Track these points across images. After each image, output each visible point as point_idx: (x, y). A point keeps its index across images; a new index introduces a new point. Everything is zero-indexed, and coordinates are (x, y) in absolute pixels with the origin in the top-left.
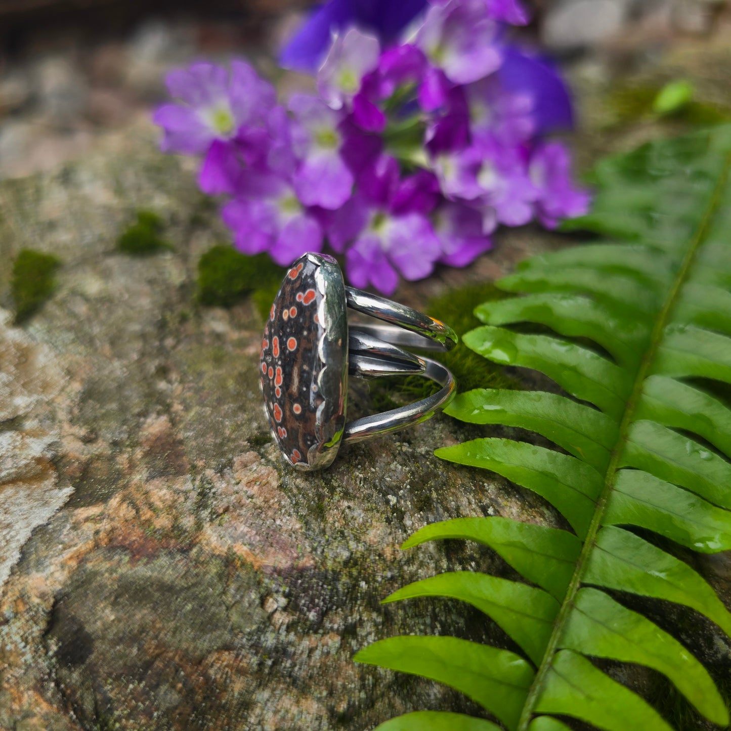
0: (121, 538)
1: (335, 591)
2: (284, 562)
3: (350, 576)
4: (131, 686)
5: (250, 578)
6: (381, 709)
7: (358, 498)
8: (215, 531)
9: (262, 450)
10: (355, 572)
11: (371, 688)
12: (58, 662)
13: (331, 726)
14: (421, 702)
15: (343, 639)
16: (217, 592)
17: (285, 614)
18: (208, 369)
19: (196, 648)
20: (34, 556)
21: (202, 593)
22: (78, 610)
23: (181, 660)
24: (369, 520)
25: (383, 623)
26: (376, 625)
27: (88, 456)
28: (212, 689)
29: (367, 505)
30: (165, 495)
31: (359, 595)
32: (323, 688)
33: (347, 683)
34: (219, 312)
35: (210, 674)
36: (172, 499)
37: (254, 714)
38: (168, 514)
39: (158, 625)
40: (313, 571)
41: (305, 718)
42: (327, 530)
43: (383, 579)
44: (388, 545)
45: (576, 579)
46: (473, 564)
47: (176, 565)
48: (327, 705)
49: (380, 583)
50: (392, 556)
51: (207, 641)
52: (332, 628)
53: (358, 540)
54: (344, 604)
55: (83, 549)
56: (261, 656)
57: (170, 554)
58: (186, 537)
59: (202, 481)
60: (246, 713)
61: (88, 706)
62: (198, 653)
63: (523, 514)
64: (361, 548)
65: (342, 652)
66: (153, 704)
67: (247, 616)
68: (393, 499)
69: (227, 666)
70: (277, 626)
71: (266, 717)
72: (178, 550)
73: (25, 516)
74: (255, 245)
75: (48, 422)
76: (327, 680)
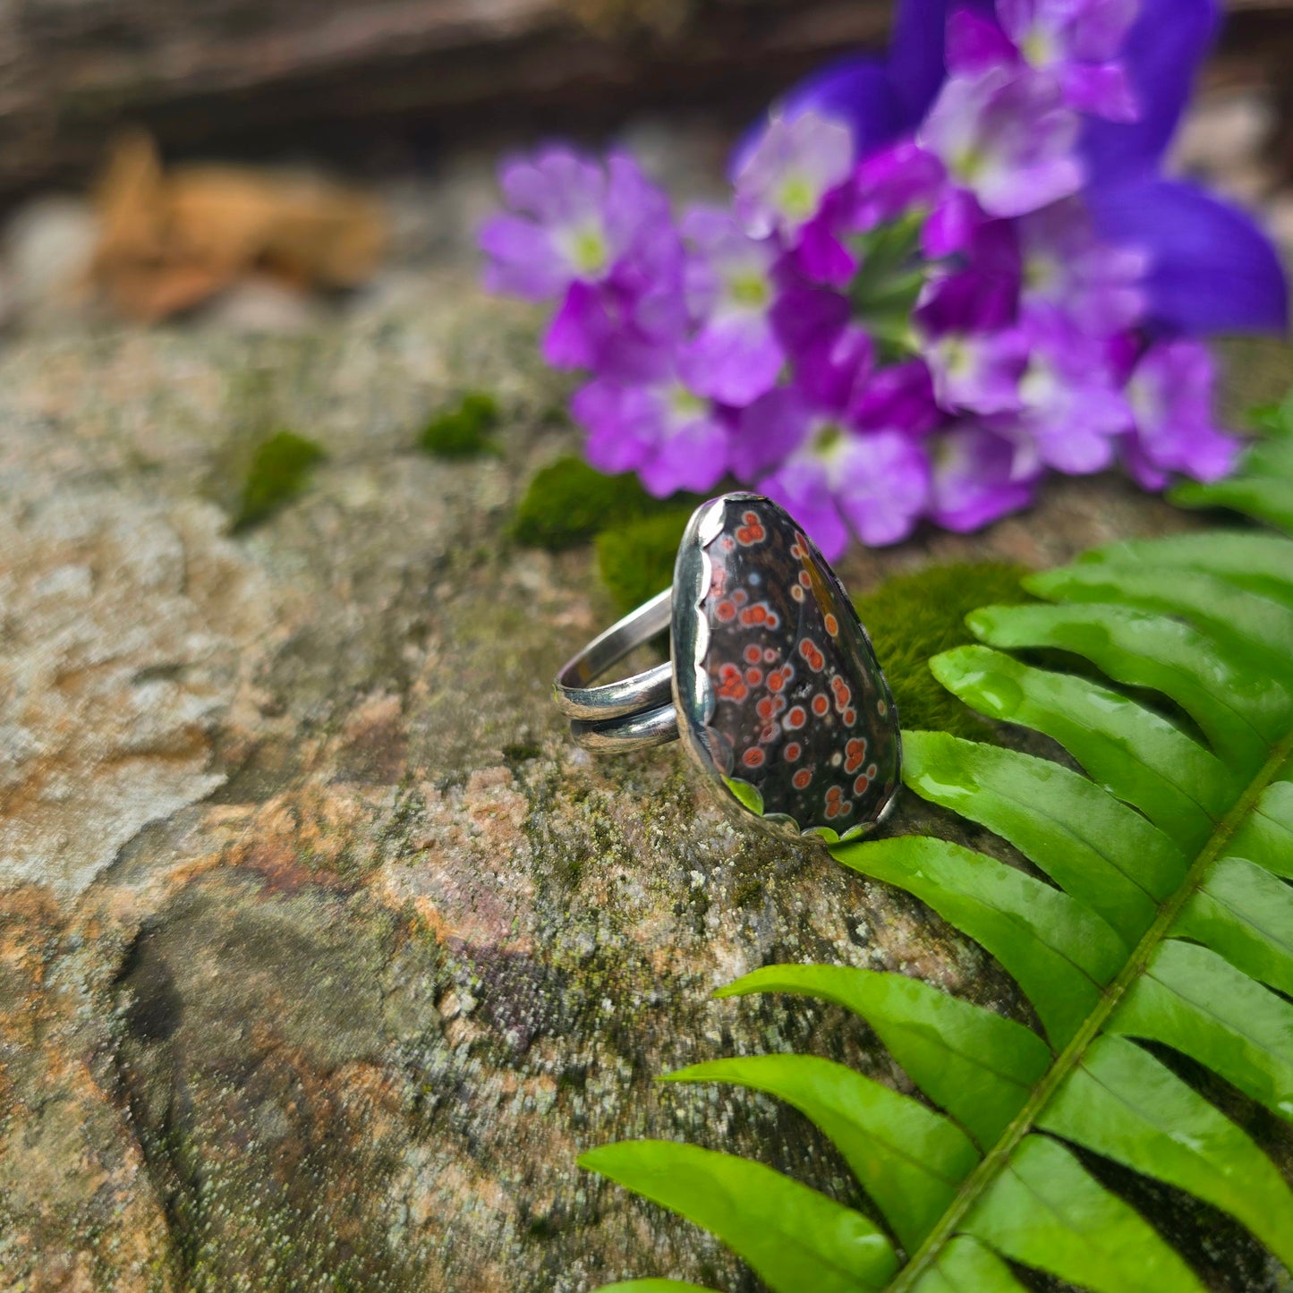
0: (262, 858)
1: (556, 1003)
2: (482, 937)
3: (588, 984)
4: (224, 1091)
5: (425, 952)
6: (611, 1231)
7: (643, 866)
8: (398, 873)
9: (521, 768)
10: (597, 981)
11: (596, 1190)
12: (129, 1027)
13: (518, 1237)
14: (687, 1241)
15: (559, 1091)
16: (373, 966)
17: (471, 1025)
18: (488, 637)
19: (325, 1049)
20: (133, 860)
21: (351, 963)
22: (172, 954)
23: (302, 1064)
24: (650, 906)
25: (633, 1080)
26: (620, 1080)
27: (261, 735)
28: (341, 1126)
29: (653, 879)
30: (347, 806)
31: (597, 1020)
32: (516, 1167)
33: (557, 1170)
34: (540, 559)
35: (340, 1098)
36: (354, 814)
37: (399, 1183)
38: (339, 835)
39: (277, 1001)
40: (525, 961)
41: (480, 1211)
42: (574, 905)
43: (642, 1002)
44: (662, 947)
45: (1027, 1116)
46: (810, 1013)
47: (324, 911)
48: (519, 1199)
49: (637, 1009)
50: (665, 967)
51: (345, 1041)
52: (542, 1067)
53: (615, 928)
54: (570, 1030)
55: (203, 863)
56: (421, 1086)
57: (322, 894)
58: (354, 874)
59: (410, 797)
60: (387, 1179)
61: (157, 1107)
62: (328, 1058)
63: (916, 944)
64: (616, 942)
65: (557, 1115)
66: (250, 1128)
67: (409, 1014)
68: (698, 878)
69: (369, 1091)
70: (454, 1043)
71: (416, 1193)
72: (334, 889)
73: (143, 803)
74: (620, 459)
75: (223, 677)
76: (525, 1156)
